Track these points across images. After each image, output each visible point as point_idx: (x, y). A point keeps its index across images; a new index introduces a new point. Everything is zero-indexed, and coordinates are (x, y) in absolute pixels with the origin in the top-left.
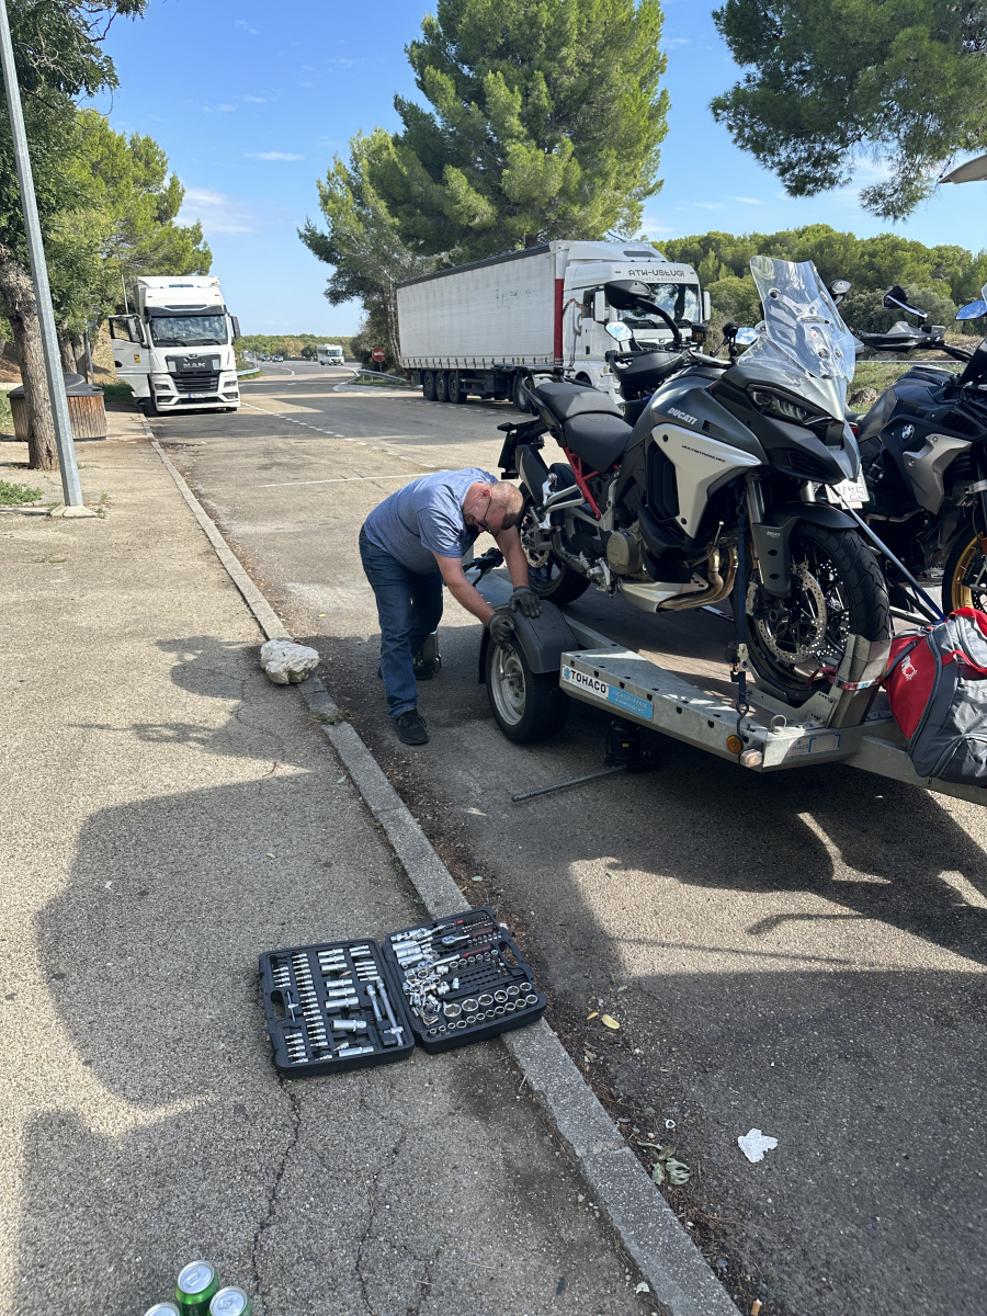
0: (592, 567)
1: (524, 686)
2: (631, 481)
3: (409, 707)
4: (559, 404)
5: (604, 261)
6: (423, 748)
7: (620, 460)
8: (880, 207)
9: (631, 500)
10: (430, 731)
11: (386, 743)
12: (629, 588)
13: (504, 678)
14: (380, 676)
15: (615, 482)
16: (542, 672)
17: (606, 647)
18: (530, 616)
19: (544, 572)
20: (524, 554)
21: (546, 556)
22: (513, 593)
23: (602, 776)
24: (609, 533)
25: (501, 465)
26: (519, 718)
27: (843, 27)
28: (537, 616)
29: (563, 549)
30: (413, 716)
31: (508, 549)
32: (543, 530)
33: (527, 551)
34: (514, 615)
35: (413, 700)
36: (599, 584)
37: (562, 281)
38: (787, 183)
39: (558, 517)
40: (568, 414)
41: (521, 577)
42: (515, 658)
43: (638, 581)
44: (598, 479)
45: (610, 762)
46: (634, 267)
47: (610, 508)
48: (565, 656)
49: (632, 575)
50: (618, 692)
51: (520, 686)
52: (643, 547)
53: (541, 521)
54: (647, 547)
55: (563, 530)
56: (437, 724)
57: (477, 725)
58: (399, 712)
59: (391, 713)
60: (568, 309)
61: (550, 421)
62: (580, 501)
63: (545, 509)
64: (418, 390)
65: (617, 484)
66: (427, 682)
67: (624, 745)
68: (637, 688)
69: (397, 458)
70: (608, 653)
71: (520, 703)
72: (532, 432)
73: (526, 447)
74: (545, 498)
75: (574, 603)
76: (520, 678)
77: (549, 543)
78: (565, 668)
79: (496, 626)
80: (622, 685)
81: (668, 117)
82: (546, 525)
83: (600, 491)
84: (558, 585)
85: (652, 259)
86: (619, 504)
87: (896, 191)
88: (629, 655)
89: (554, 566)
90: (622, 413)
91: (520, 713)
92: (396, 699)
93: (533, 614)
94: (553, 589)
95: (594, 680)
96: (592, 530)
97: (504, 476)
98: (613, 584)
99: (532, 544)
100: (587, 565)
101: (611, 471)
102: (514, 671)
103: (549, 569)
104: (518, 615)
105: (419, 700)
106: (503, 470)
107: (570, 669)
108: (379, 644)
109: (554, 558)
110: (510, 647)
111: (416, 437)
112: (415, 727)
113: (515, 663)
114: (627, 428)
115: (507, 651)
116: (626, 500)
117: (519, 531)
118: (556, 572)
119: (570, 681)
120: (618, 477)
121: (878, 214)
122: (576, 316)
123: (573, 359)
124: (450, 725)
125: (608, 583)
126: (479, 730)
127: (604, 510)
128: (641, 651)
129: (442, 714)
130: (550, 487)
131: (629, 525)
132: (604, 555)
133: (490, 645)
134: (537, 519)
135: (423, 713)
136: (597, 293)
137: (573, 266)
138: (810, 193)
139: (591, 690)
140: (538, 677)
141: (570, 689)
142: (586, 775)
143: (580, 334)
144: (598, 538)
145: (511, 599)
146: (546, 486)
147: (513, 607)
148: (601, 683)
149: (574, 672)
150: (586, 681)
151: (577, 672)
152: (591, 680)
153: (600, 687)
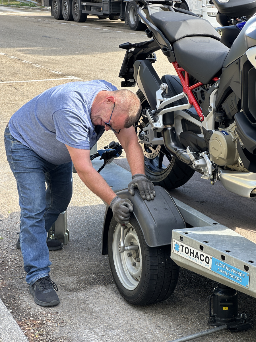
0: (197, 159)
1: (141, 257)
2: (229, 91)
3: (43, 275)
4: (169, 29)
6: (55, 310)
7: (219, 74)
9: (229, 106)
10: (61, 294)
11: (23, 305)
12: (227, 176)
13: (124, 250)
14: (18, 247)
15: (215, 91)
16: (156, 245)
17: (208, 225)
18: (146, 199)
19: (156, 163)
20: (141, 147)
21: (158, 149)
22: (131, 180)
23: (206, 335)
24: (211, 133)
25: (121, 75)
26: (136, 284)
28: (152, 199)
29: (173, 144)
30: (46, 282)
31: (128, 143)
32: (156, 129)
33: (143, 145)
34: (132, 198)
35: (46, 268)
36: (203, 173)
39: (169, 118)
40: (177, 37)
41: (139, 167)
42: (133, 234)
43: (235, 171)
44: (201, 89)
45: (212, 322)
47: (211, 112)
48: (175, 233)
49: (230, 167)
51: (137, 257)
52: (239, 144)
53: (155, 121)
54: (242, 144)
55: (173, 129)
56: (66, 289)
57: (101, 289)
58: (35, 279)
59: (28, 280)
61: (162, 41)
62: (187, 106)
63: (158, 112)
64: (47, 10)
65: (217, 93)
66: (57, 253)
67: (224, 308)
68: (235, 260)
69: (30, 66)
70: (210, 230)
71: (137, 271)
72: (147, 50)
73: (142, 61)
74: (158, 102)
75: (181, 188)
76: (137, 251)
77: (162, 139)
78: (175, 242)
79: (118, 208)
80: (223, 258)
82: (159, 124)
83: (203, 98)
84: (168, 173)
86: (219, 109)
88: (228, 232)
89: (165, 156)
90: (220, 36)
91: (137, 280)
92: (32, 267)
93: (148, 197)
94: (164, 177)
95: (200, 253)
96: (197, 130)
97: (124, 84)
98: (214, 173)
99: (147, 139)
100: (192, 158)
101: (212, 82)
102: (132, 244)
103: (161, 160)
104: (136, 198)
105: (51, 268)
106: (123, 80)
107: (180, 243)
108: (18, 220)
109: (164, 151)
110: (129, 225)
111: (46, 49)
112: (48, 291)
113: (133, 238)
114: (225, 49)
115: (126, 227)
116: (224, 106)
117: (136, 129)
118: (166, 162)
119: (180, 253)
120: (218, 87)
124: (77, 290)
125: (210, 171)
126: (102, 294)
127: (206, 114)
128: (237, 229)
129: (71, 280)
130: (162, 94)
131: (227, 126)
132: (206, 149)
133: (112, 222)
134: (151, 119)
135: (55, 279)
139: (198, 261)
140: (152, 250)
141: (180, 260)
142: (192, 333)
144: (201, 135)
145: (130, 185)
146: (159, 94)
147: (131, 191)
148: (205, 255)
149: (183, 246)
150: (193, 253)
151: (185, 246)
152: (197, 253)
153: (204, 259)
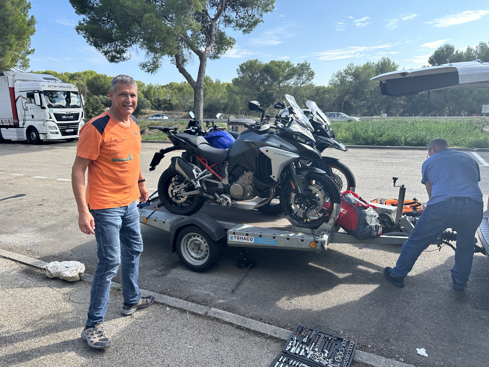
0: (221, 198)
2: (237, 166)
5: (34, 81)
8: (146, 69)
12: (240, 203)
15: (227, 167)
16: (218, 239)
24: (228, 185)
27: (125, 9)
29: (204, 193)
32: (198, 187)
37: (13, 88)
38: (108, 58)
44: (218, 167)
46: (50, 84)
47: (227, 176)
48: (230, 231)
50: (260, 239)
55: (203, 187)
60: (18, 100)
62: (210, 175)
63: (197, 180)
67: (245, 260)
68: (267, 236)
71: (200, 256)
78: (230, 236)
80: (260, 236)
81: (36, 26)
82: (199, 185)
85: (56, 81)
87: (151, 64)
88: (247, 226)
95: (246, 237)
99: (179, 194)
106: (151, 167)
107: (233, 236)
120: (228, 165)
121: (146, 72)
122: (24, 103)
123: (24, 120)
125: (230, 202)
127: (224, 178)
136: (35, 94)
137: (18, 82)
138: (117, 62)
139: (246, 241)
140: (215, 242)
141: (234, 243)
143: (27, 110)
144: (221, 187)
146: (194, 171)
148: (250, 237)
149: (235, 237)
150: (242, 238)
151: (237, 236)
152: (245, 237)
153: (249, 239)
